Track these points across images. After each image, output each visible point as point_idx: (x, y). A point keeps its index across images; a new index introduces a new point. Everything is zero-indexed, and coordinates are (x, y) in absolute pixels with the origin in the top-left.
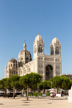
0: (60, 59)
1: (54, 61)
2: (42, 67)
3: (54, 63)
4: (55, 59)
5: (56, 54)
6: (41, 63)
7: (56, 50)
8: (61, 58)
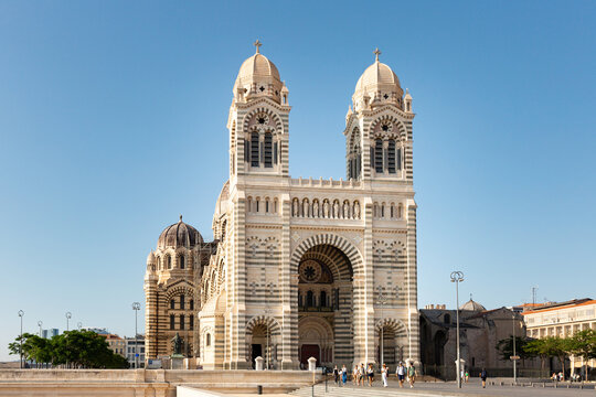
0: (408, 203)
1: (363, 220)
2: (270, 257)
3: (362, 231)
4: (367, 201)
5: (379, 170)
6: (263, 235)
7: (379, 141)
8: (411, 195)
